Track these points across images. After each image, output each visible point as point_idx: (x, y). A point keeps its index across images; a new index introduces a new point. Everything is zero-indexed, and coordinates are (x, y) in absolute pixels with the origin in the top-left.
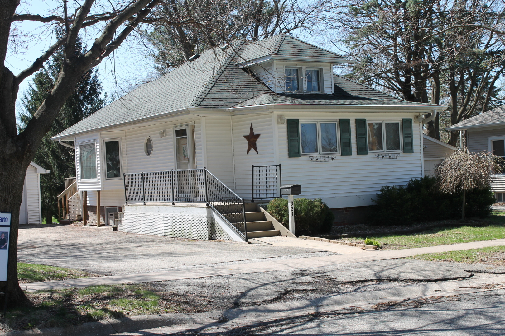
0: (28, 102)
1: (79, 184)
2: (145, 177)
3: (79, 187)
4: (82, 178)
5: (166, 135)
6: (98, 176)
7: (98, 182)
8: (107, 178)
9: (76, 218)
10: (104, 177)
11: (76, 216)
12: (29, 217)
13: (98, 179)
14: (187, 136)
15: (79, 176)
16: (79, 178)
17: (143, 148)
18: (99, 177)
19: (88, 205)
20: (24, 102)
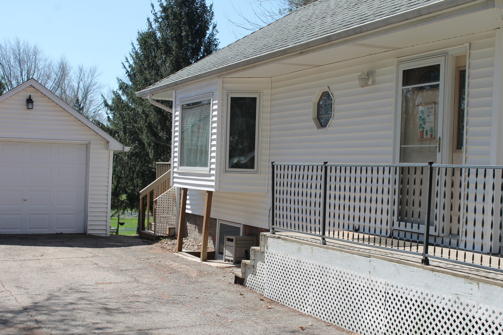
0: (130, 67)
1: (175, 175)
2: (331, 174)
3: (175, 180)
4: (181, 164)
5: (374, 83)
6: (211, 163)
7: (210, 175)
8: (228, 169)
9: (166, 231)
10: (223, 167)
11: (166, 228)
12: (89, 223)
13: (211, 169)
14: (441, 82)
15: (176, 160)
16: (176, 165)
17: (311, 112)
18: (213, 166)
19: (187, 211)
20: (124, 66)
